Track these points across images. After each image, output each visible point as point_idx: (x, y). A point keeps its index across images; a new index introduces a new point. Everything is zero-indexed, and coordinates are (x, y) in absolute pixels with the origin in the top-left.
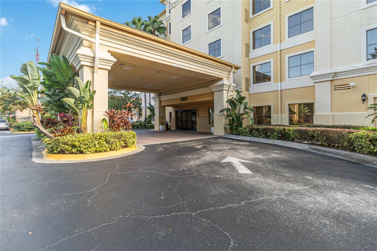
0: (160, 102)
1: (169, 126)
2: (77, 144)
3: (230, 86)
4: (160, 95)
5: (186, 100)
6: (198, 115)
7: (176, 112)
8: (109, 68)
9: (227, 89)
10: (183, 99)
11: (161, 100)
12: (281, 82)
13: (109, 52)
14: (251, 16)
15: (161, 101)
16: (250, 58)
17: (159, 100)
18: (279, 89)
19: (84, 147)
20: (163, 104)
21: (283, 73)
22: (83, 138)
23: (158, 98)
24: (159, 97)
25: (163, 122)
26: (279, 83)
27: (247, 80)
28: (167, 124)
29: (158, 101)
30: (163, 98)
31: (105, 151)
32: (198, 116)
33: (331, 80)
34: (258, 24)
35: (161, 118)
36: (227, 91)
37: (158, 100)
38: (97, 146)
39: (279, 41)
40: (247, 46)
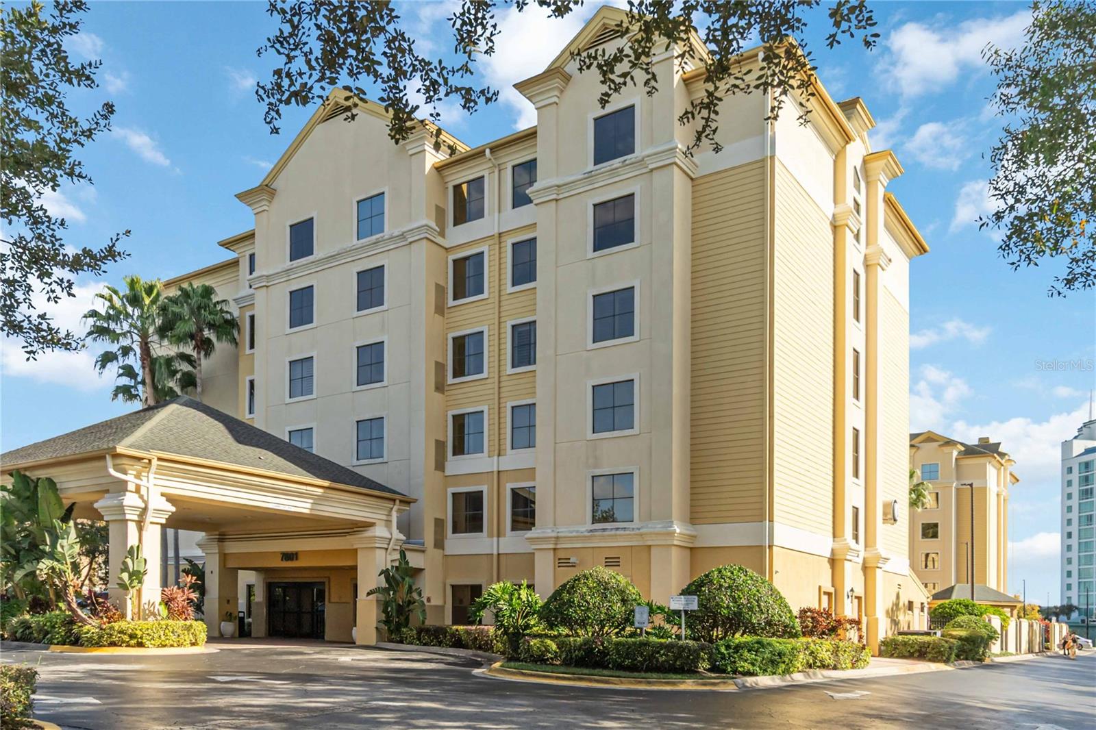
0: (224, 557)
1: (246, 628)
2: (139, 633)
3: (390, 539)
4: (222, 539)
5: (297, 559)
6: (329, 599)
7: (270, 587)
8: (164, 521)
9: (386, 546)
10: (288, 556)
11: (227, 552)
12: (498, 536)
13: (163, 495)
14: (450, 380)
15: (225, 554)
16: (447, 473)
17: (219, 553)
18: (495, 552)
19: (148, 637)
20: (231, 564)
21: (501, 519)
22: (146, 626)
23: (219, 546)
24: (220, 543)
25: (231, 614)
26: (495, 539)
27: (439, 523)
28: (241, 620)
29: (218, 555)
30: (233, 548)
31: (172, 646)
32: (329, 602)
33: (555, 549)
34: (461, 401)
35: (226, 602)
36: (384, 551)
37: (217, 551)
38: (163, 637)
39: (496, 452)
40: (440, 445)
